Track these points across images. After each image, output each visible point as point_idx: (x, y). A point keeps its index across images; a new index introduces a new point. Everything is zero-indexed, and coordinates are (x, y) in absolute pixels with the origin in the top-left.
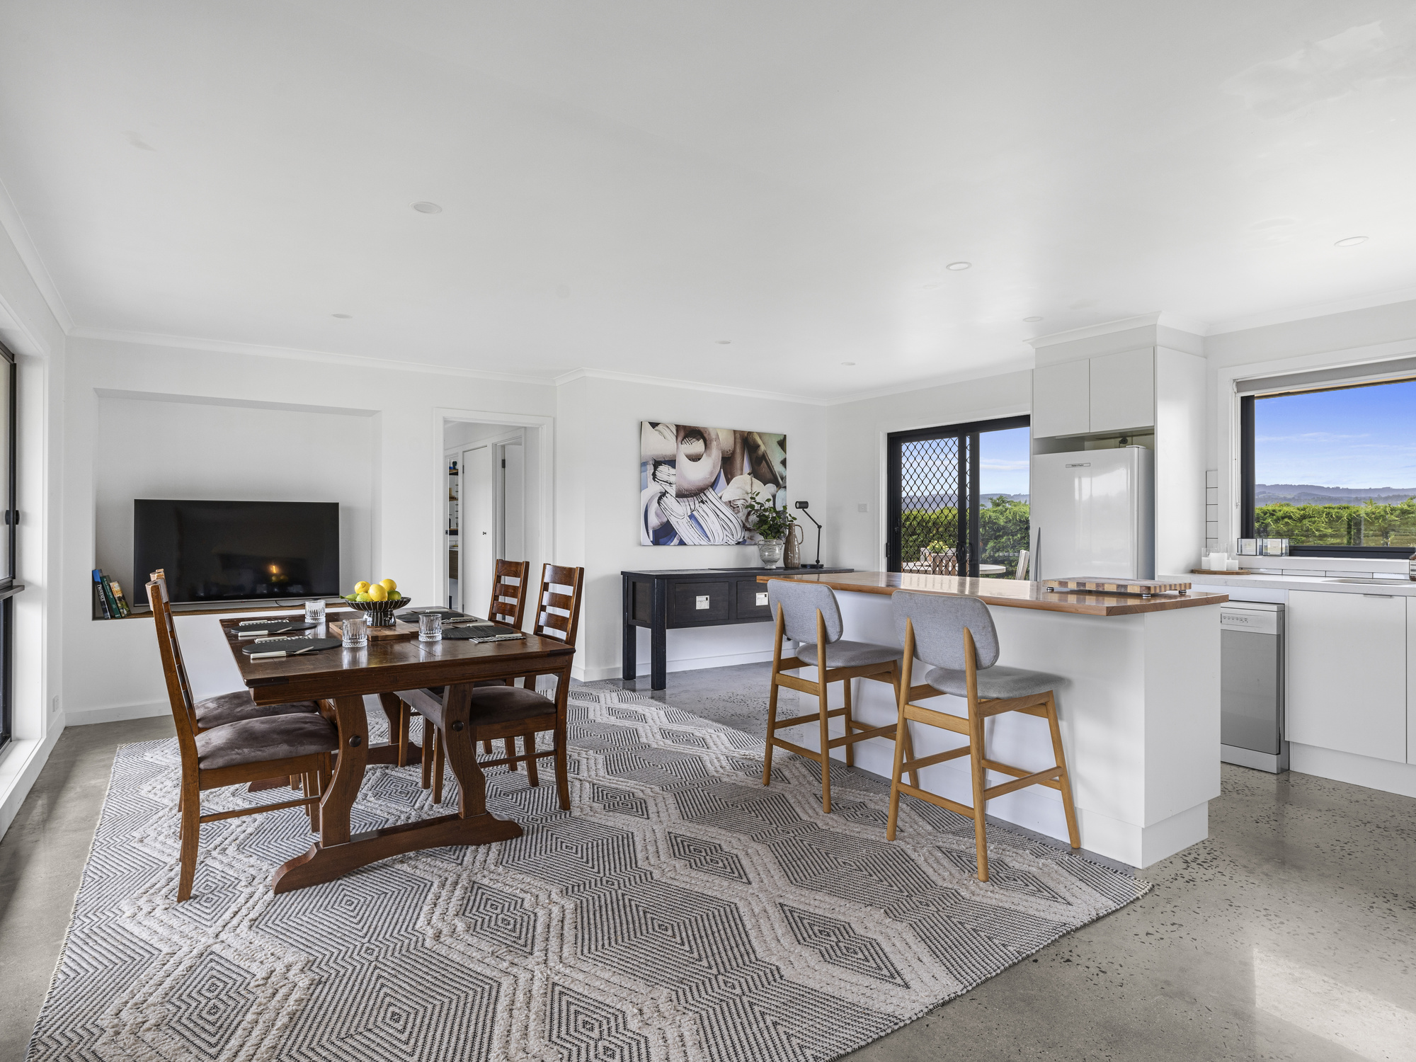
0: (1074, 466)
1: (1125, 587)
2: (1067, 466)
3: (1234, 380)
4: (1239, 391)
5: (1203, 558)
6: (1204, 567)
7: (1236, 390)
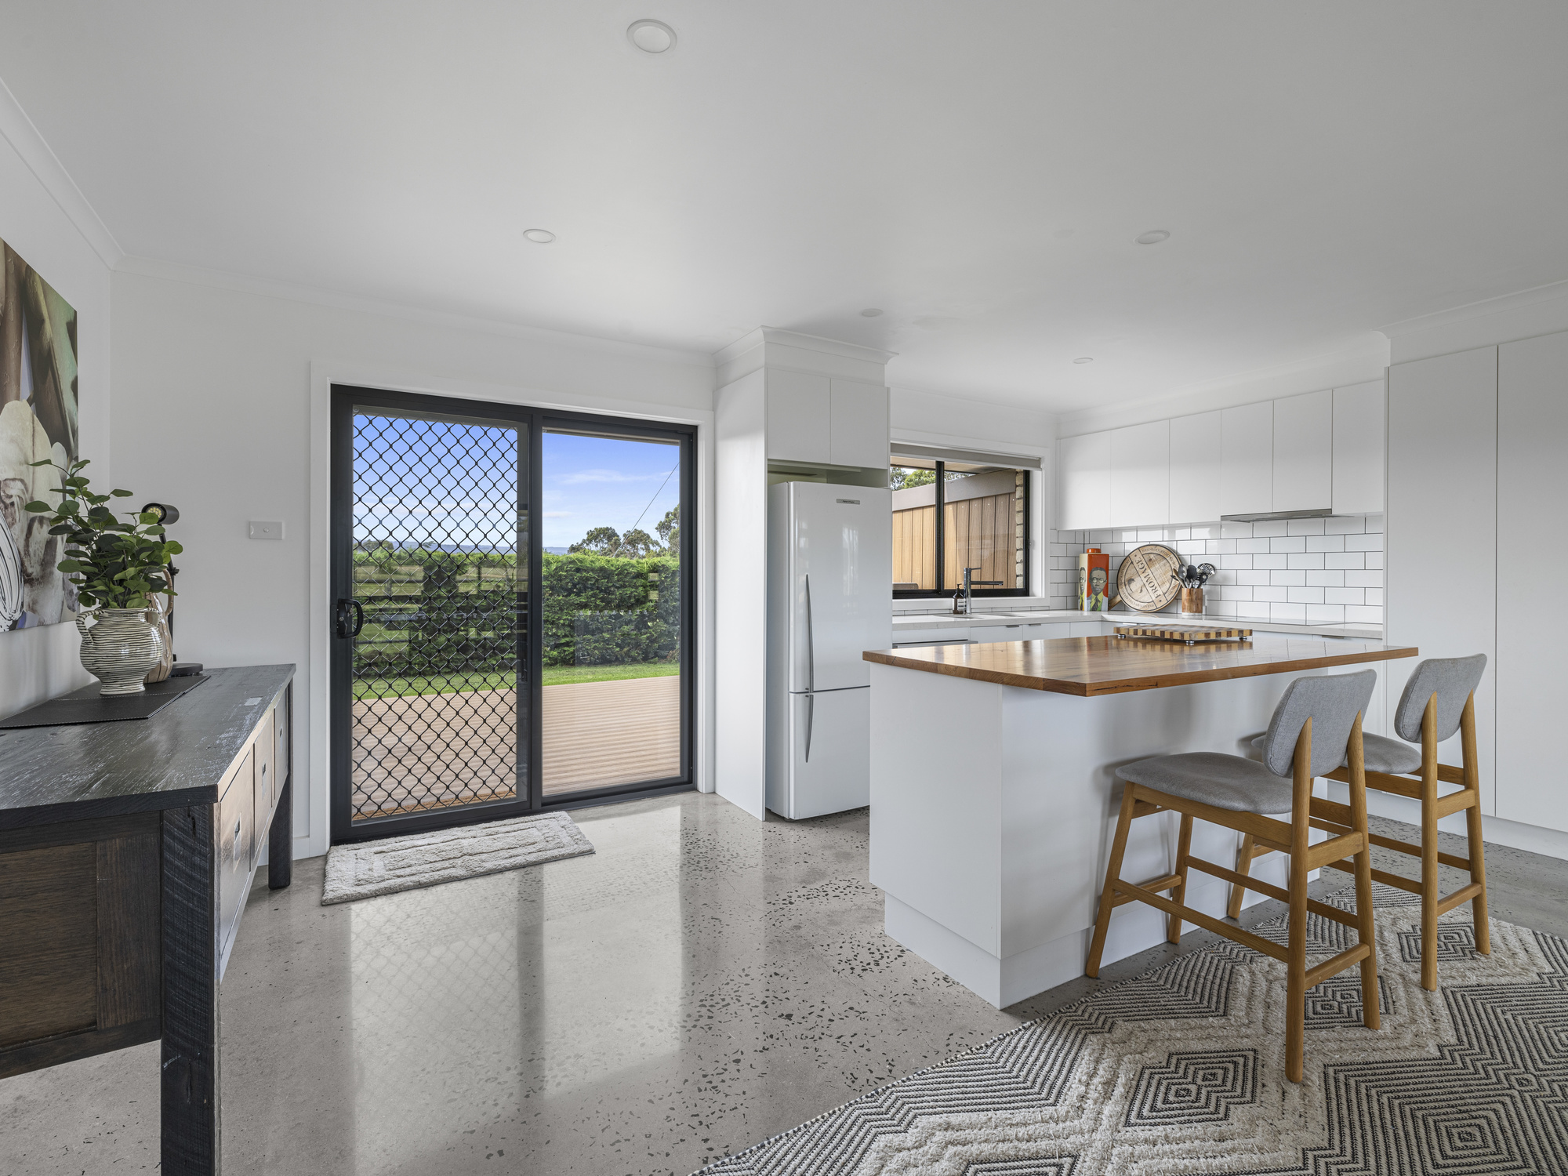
0: (845, 501)
2: (839, 501)
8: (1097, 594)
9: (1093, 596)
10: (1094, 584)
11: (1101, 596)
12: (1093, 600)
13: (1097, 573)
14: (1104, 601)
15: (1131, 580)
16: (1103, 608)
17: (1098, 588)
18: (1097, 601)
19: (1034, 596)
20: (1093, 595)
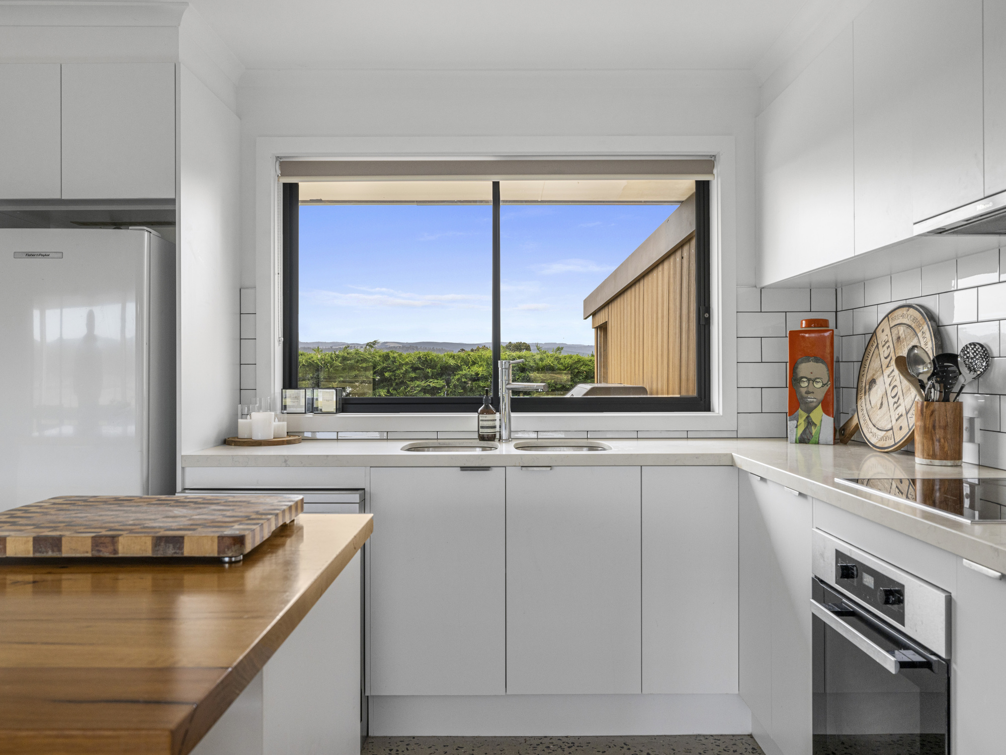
0: (30, 255)
1: (178, 541)
2: (17, 255)
3: (277, 158)
4: (283, 174)
5: (240, 421)
6: (243, 434)
7: (279, 172)
8: (809, 411)
9: (802, 415)
10: (803, 391)
11: (818, 414)
12: (802, 421)
13: (806, 369)
14: (826, 425)
15: (873, 382)
16: (822, 438)
17: (811, 399)
18: (810, 423)
19: (713, 411)
20: (800, 411)
